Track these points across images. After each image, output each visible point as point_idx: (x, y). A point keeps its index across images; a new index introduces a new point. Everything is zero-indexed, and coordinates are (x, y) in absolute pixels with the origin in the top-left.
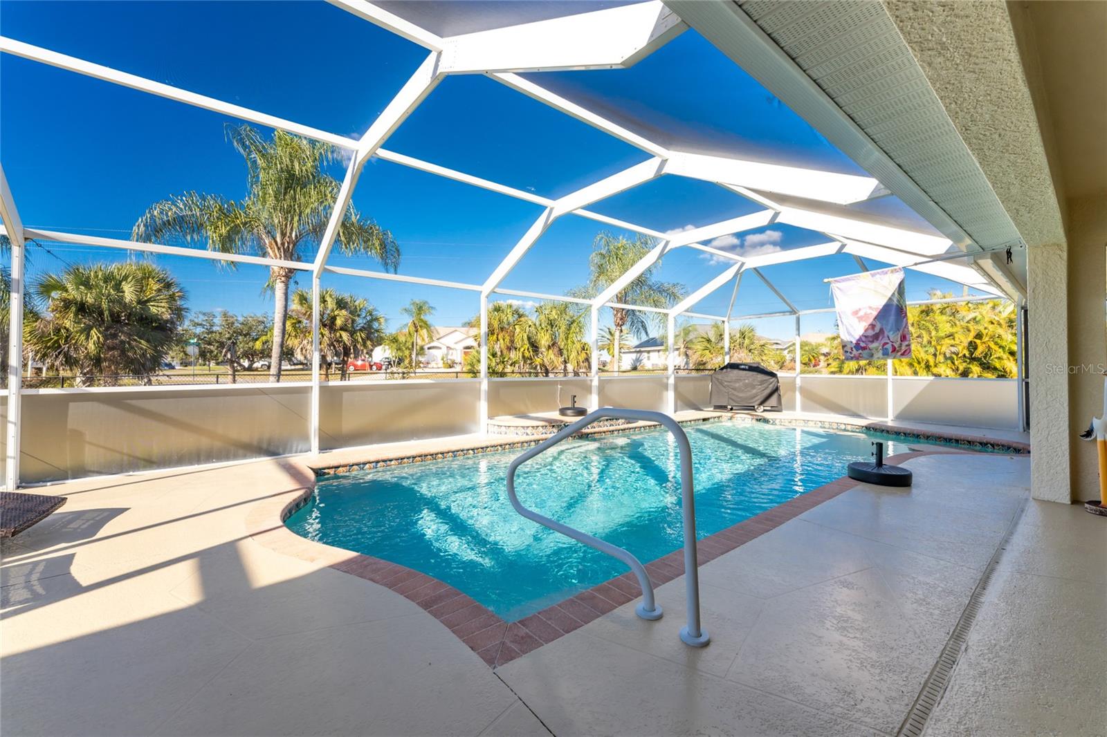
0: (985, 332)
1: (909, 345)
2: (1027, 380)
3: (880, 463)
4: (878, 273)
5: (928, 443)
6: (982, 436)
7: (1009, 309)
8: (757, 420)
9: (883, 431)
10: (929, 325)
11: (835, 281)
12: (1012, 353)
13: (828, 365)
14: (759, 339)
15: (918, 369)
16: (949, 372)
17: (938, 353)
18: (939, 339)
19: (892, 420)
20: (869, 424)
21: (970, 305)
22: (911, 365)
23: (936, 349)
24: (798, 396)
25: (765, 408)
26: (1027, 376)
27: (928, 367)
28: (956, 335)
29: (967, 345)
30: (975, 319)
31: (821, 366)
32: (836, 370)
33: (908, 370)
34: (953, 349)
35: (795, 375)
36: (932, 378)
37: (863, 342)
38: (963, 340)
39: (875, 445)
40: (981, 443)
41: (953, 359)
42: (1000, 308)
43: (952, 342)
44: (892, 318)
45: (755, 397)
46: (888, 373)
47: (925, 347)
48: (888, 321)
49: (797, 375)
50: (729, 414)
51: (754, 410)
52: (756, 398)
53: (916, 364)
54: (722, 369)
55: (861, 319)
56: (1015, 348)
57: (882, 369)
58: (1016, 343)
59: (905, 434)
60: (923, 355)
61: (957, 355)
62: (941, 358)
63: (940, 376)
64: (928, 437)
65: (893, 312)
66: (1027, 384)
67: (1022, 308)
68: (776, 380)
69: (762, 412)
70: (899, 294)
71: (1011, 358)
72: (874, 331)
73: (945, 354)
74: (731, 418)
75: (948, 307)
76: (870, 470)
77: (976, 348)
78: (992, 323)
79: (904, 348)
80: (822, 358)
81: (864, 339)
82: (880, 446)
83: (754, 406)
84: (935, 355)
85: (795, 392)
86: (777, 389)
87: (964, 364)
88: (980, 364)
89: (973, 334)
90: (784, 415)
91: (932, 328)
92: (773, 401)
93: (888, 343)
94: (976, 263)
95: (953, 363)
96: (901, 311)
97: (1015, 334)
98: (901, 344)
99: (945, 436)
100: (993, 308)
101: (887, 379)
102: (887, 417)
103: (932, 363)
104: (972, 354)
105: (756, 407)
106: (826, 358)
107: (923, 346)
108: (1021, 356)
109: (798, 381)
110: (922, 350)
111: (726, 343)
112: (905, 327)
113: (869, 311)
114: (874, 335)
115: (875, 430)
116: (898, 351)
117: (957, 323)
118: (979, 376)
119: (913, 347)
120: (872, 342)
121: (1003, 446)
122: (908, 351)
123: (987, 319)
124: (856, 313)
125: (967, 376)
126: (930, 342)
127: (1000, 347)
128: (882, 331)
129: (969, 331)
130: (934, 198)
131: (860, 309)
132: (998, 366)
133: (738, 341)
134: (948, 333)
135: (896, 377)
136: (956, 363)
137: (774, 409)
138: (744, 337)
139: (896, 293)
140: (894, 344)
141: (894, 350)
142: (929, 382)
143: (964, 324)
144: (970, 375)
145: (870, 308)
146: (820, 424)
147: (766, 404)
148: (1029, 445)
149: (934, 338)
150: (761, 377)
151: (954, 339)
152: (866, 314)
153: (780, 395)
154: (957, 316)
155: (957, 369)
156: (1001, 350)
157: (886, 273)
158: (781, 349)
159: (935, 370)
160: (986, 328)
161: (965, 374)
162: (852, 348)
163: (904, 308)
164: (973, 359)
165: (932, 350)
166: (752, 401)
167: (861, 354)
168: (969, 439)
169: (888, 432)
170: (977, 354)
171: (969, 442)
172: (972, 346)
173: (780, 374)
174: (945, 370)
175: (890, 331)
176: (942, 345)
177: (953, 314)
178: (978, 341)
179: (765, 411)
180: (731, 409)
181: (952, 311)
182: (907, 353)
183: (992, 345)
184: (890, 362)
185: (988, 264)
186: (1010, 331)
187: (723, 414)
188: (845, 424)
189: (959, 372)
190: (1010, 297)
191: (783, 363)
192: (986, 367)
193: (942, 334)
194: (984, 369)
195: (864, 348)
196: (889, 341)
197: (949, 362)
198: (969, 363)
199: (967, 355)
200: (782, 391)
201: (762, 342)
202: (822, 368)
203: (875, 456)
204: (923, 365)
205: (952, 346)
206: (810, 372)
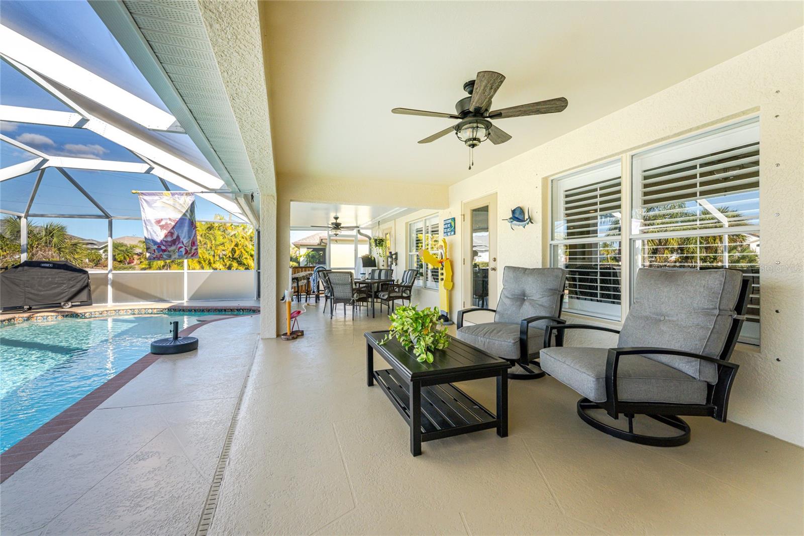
0: (240, 243)
1: (196, 249)
2: (259, 271)
3: (176, 337)
4: (177, 194)
5: (209, 315)
6: (237, 305)
7: (251, 231)
8: (63, 316)
9: (180, 310)
10: (211, 236)
11: (142, 193)
12: (252, 256)
13: (141, 262)
14: (71, 238)
15: (204, 265)
16: (221, 267)
17: (216, 255)
18: (217, 246)
19: (187, 302)
20: (170, 307)
21: (233, 226)
22: (199, 262)
23: (215, 253)
24: (110, 289)
25: (73, 304)
26: (259, 268)
27: (210, 263)
28: (225, 244)
29: (231, 250)
30: (235, 235)
31: (135, 263)
32: (147, 266)
33: (197, 266)
34: (224, 253)
35: (107, 272)
36: (212, 271)
37: (163, 245)
38: (229, 247)
39: (173, 324)
40: (237, 310)
41: (224, 258)
42: (247, 230)
43: (223, 248)
44: (186, 229)
45: (62, 293)
46: (185, 269)
47: (208, 250)
48: (182, 231)
49: (109, 272)
50: (26, 315)
51: (61, 307)
52: (64, 295)
53: (203, 262)
54: (17, 267)
55: (162, 227)
56: (253, 253)
57: (181, 265)
58: (254, 251)
59: (195, 310)
60: (207, 256)
61: (226, 256)
62: (217, 258)
63: (216, 269)
64: (209, 310)
65: (187, 223)
66: (259, 273)
67: (257, 230)
68: (87, 277)
69: (70, 308)
70: (191, 211)
71: (251, 258)
72: (172, 237)
73: (219, 255)
74: (28, 319)
75: (221, 226)
76: (168, 344)
77: (235, 252)
78: (243, 238)
79: (193, 251)
80: (136, 257)
81: (164, 243)
82: (176, 324)
83: (60, 303)
84: (214, 256)
85: (106, 285)
86: (87, 285)
87: (230, 262)
88: (237, 262)
89: (234, 244)
90: (96, 308)
91: (212, 238)
92: (83, 296)
93: (182, 247)
94: (236, 199)
95: (224, 261)
96: (192, 225)
97: (253, 245)
98: (191, 248)
99: (219, 308)
100: (243, 229)
101: (184, 273)
102: (184, 300)
103: (212, 261)
104: (233, 255)
105: (62, 304)
106: (139, 257)
107: (207, 250)
108: (256, 257)
109: (110, 276)
110: (207, 253)
111: (24, 240)
112: (194, 236)
113: (169, 222)
114: (172, 240)
115: (175, 310)
116: (189, 254)
117: (226, 236)
118: (236, 269)
119: (200, 251)
120: (171, 246)
121: (248, 310)
122: (196, 253)
123: (241, 236)
124: (158, 222)
125: (231, 269)
126: (211, 248)
127: (247, 252)
128: (178, 237)
129: (232, 242)
130: (214, 147)
131: (162, 220)
132: (245, 262)
133: (44, 239)
134: (221, 242)
135: (189, 271)
136: (225, 261)
137: (83, 304)
138: (53, 235)
139: (189, 211)
140: (187, 248)
141: (187, 252)
142: (209, 273)
143: (229, 237)
144: (232, 268)
145: (170, 219)
146: (130, 311)
147: (76, 299)
148: (260, 307)
149: (213, 245)
150: (69, 274)
151: (224, 246)
152: (166, 224)
153: (90, 290)
154: (226, 232)
155: (226, 265)
156: (247, 254)
157: (182, 195)
158: (96, 249)
159: (214, 266)
160: (240, 241)
161: (230, 268)
162: (154, 250)
163: (194, 222)
164: (234, 259)
165: (212, 253)
166: (59, 298)
167: (161, 255)
168: (232, 308)
169: (184, 310)
170: (236, 256)
171: (231, 310)
172: (233, 251)
173: (91, 271)
174: (219, 265)
175: (184, 238)
176: (218, 250)
177: (224, 231)
178: (236, 248)
179: (73, 306)
180: (30, 309)
181: (223, 228)
182: (195, 255)
183: (243, 251)
184: (186, 261)
185: (242, 201)
186: (251, 243)
187: (17, 316)
188: (151, 309)
189: (227, 266)
190: (252, 224)
191: (99, 261)
192: (240, 263)
193: (218, 243)
194: (239, 264)
195: (164, 251)
196: (183, 246)
197: (221, 260)
198: (232, 261)
199: (231, 256)
200: (92, 287)
201: (74, 241)
202: (135, 265)
203: (172, 332)
204: (207, 262)
205: (223, 250)
206: (124, 269)
